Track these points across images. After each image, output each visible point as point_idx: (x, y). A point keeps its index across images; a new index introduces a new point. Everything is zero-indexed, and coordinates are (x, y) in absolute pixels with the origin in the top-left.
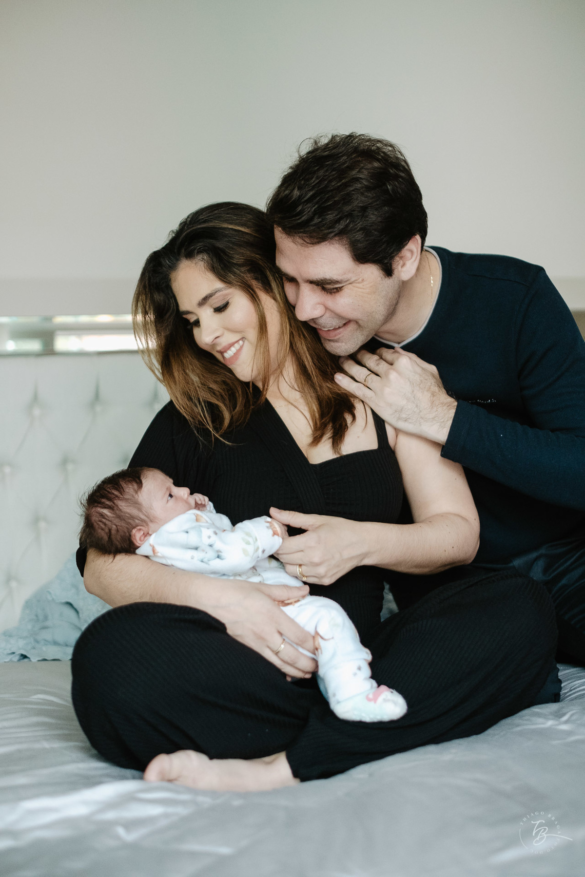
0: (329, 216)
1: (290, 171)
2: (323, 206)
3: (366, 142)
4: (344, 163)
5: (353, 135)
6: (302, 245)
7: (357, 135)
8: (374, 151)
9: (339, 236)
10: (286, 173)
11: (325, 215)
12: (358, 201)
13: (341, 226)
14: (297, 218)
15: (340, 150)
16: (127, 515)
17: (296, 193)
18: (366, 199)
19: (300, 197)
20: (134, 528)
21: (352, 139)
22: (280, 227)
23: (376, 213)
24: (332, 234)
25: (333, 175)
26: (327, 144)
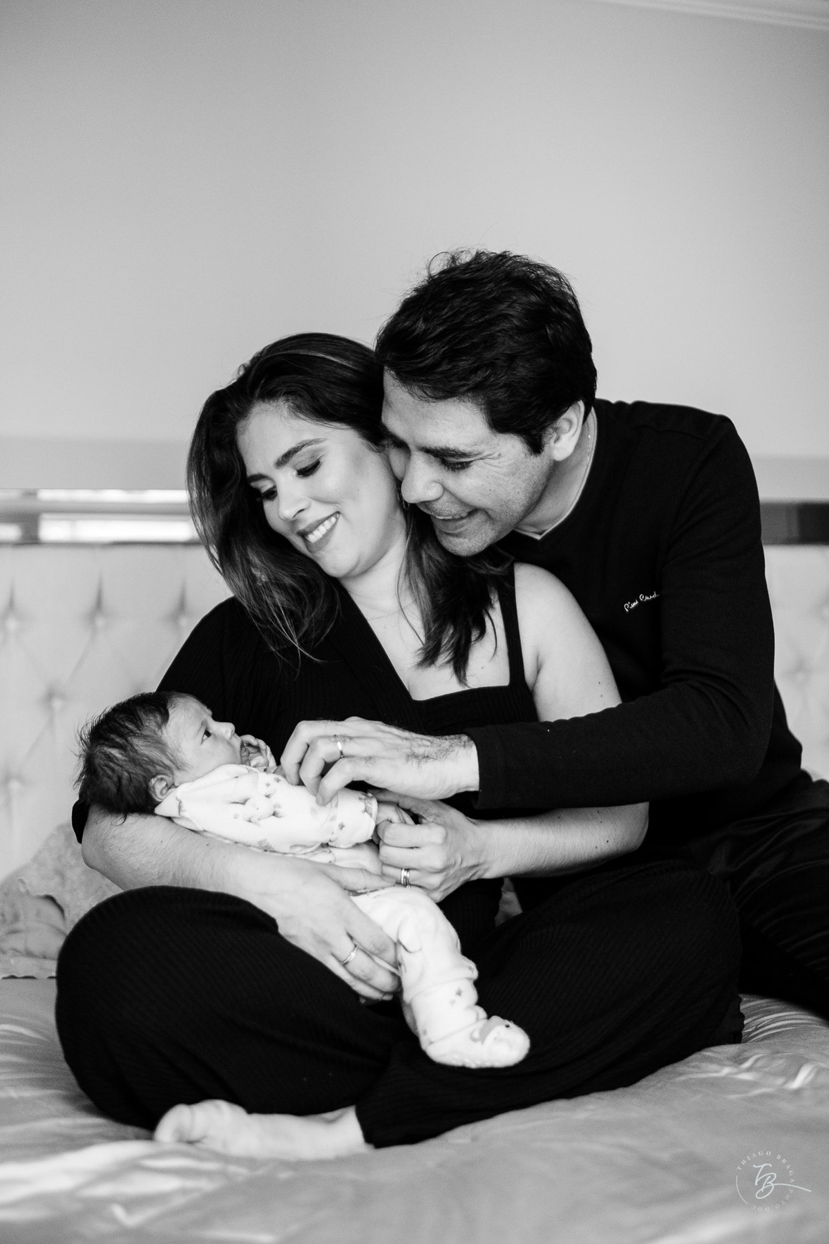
0: (463, 363)
1: (414, 294)
2: (456, 348)
3: (522, 266)
4: (490, 293)
5: (506, 255)
6: (420, 398)
7: (511, 255)
8: (532, 280)
9: (473, 392)
10: (409, 296)
11: (459, 361)
12: (504, 347)
13: (476, 378)
14: (419, 360)
15: (487, 274)
16: (145, 759)
17: (421, 326)
18: (515, 345)
19: (425, 331)
20: (154, 777)
21: (504, 261)
22: (392, 370)
23: (527, 366)
24: (465, 388)
25: (475, 307)
26: (469, 264)
